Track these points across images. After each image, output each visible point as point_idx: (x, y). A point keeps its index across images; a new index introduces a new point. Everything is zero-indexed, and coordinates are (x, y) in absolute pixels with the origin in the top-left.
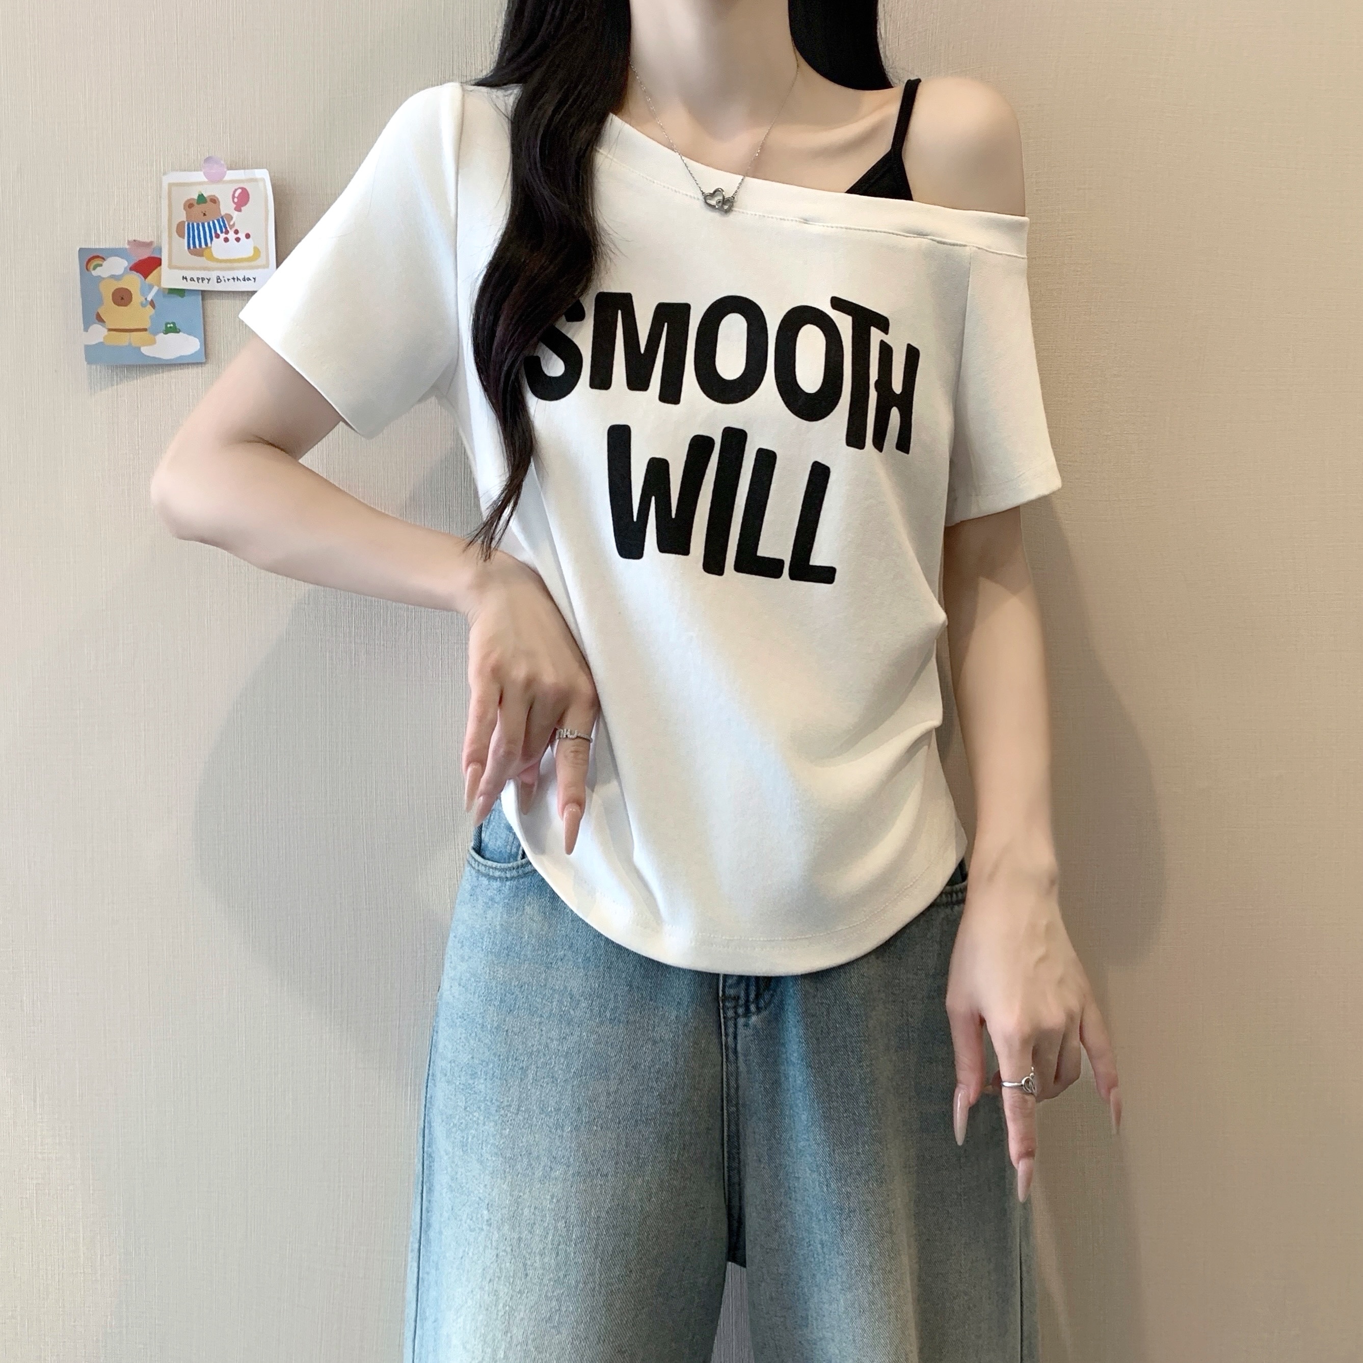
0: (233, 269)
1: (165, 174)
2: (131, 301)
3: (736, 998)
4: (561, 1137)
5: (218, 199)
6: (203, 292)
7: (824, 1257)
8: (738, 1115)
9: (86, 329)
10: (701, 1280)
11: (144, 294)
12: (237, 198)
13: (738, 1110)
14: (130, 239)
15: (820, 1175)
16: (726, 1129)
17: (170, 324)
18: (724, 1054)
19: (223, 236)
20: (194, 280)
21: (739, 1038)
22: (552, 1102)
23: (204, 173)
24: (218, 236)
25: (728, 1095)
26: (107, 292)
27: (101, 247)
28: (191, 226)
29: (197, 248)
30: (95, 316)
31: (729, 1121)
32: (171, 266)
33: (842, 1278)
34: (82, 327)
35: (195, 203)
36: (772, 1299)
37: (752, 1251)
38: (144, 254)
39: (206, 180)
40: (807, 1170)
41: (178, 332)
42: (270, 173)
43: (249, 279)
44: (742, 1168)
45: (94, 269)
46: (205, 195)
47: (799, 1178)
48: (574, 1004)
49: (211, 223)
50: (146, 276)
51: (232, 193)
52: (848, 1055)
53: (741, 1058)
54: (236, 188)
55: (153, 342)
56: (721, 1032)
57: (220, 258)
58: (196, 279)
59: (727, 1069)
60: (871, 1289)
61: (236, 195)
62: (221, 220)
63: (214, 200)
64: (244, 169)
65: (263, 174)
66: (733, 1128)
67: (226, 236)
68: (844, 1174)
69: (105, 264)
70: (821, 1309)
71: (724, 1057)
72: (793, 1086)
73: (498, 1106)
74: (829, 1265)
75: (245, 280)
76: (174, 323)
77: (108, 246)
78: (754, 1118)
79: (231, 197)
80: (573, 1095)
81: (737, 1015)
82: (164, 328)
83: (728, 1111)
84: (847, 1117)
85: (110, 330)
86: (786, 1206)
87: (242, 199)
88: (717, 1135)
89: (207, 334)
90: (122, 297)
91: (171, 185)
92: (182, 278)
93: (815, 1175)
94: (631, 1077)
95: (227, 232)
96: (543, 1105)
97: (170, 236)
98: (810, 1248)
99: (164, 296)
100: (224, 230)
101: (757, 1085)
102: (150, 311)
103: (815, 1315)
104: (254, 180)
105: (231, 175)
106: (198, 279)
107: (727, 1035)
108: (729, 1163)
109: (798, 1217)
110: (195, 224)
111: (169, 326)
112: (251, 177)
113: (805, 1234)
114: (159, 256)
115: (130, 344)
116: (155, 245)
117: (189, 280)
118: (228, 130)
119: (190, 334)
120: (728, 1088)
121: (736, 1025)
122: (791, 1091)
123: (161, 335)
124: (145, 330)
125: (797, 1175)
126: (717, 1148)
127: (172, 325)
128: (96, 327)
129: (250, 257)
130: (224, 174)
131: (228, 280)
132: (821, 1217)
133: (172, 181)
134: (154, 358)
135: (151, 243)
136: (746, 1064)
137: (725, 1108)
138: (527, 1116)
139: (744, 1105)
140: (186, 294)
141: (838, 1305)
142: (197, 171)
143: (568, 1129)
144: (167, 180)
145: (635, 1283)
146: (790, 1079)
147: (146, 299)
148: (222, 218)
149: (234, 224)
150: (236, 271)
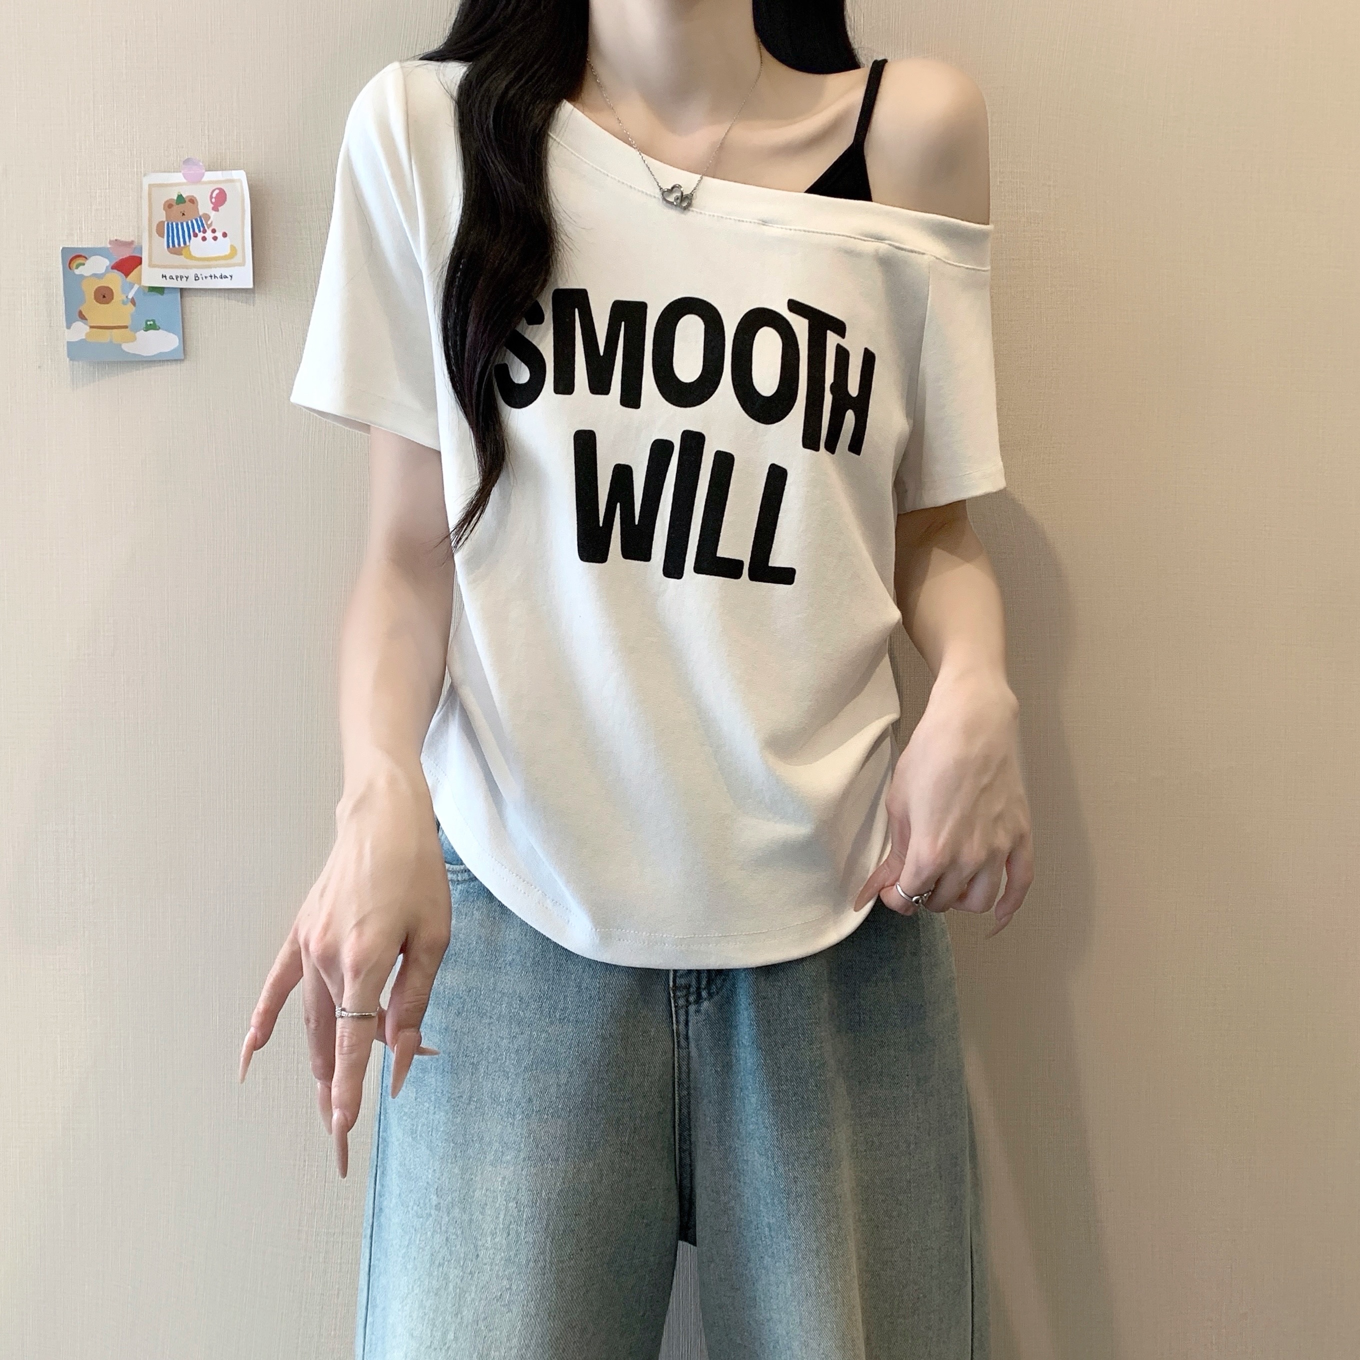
0: (209, 267)
1: (145, 175)
2: (113, 299)
3: (688, 987)
4: (512, 1124)
5: (195, 198)
6: (182, 290)
7: (772, 1240)
8: (689, 1098)
9: (68, 327)
10: (652, 1259)
11: (125, 292)
12: (215, 198)
13: (689, 1094)
14: (112, 239)
15: (768, 1159)
16: (677, 1111)
17: (149, 321)
18: (676, 1040)
19: (201, 235)
20: (173, 278)
21: (690, 1024)
22: (504, 1093)
23: (183, 174)
24: (196, 235)
25: (680, 1079)
26: (89, 291)
27: (84, 246)
28: (170, 225)
29: (176, 248)
30: (77, 314)
31: (680, 1105)
32: (151, 265)
33: (788, 1262)
34: (65, 324)
35: (174, 204)
36: (721, 1279)
37: (702, 1230)
38: (126, 253)
39: (185, 181)
40: (756, 1153)
41: (158, 330)
42: (247, 174)
43: (227, 277)
44: (693, 1149)
45: (77, 268)
46: (184, 196)
47: (747, 1161)
48: (524, 1006)
49: (190, 222)
50: (127, 274)
51: (210, 194)
52: (799, 1037)
53: (692, 1045)
54: (214, 188)
55: (134, 339)
56: (672, 1021)
57: (197, 256)
58: (174, 277)
59: (679, 1054)
60: (817, 1273)
61: (214, 195)
62: (199, 219)
63: (193, 201)
64: (222, 170)
65: (240, 176)
66: (685, 1111)
67: (203, 235)
68: (792, 1159)
69: (87, 261)
70: (769, 1291)
71: (676, 1043)
72: (744, 1069)
73: (449, 1098)
74: (776, 1248)
75: (222, 278)
76: (154, 321)
77: (90, 246)
78: (705, 1101)
79: (209, 197)
80: (524, 1087)
81: (688, 1003)
82: (144, 325)
83: (679, 1096)
84: (795, 1101)
85: (91, 327)
86: (735, 1188)
87: (220, 199)
88: (669, 1116)
89: (186, 330)
90: (104, 295)
91: (150, 186)
92: (161, 276)
93: (763, 1159)
94: (580, 1071)
95: (205, 232)
96: (495, 1096)
97: (150, 236)
98: (757, 1231)
99: (144, 294)
100: (202, 229)
101: (708, 1068)
102: (130, 308)
103: (762, 1297)
104: (232, 181)
105: (209, 176)
106: (177, 277)
107: (677, 1022)
108: (679, 1144)
109: (746, 1200)
110: (174, 224)
111: (149, 323)
112: (229, 178)
113: (753, 1217)
114: (139, 256)
115: (111, 342)
116: (136, 244)
117: (168, 278)
118: (206, 132)
119: (169, 332)
120: (680, 1073)
121: (687, 1013)
122: (742, 1074)
123: (142, 331)
124: (126, 327)
125: (745, 1158)
126: (669, 1131)
127: (152, 323)
128: (79, 325)
129: (226, 256)
130: (203, 175)
131: (206, 277)
132: (769, 1201)
133: (152, 183)
134: (134, 355)
135: (132, 243)
136: (698, 1049)
137: (676, 1092)
138: (478, 1105)
139: (695, 1089)
140: (165, 292)
141: (785, 1288)
142: (177, 172)
143: (519, 1117)
144: (146, 182)
145: (587, 1260)
146: (741, 1062)
147: (127, 297)
148: (200, 218)
149: (212, 222)
150: (213, 269)
